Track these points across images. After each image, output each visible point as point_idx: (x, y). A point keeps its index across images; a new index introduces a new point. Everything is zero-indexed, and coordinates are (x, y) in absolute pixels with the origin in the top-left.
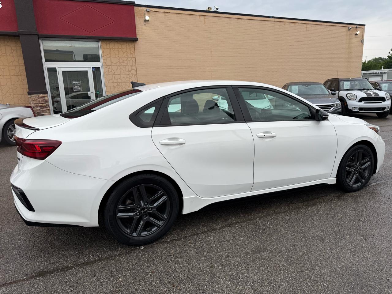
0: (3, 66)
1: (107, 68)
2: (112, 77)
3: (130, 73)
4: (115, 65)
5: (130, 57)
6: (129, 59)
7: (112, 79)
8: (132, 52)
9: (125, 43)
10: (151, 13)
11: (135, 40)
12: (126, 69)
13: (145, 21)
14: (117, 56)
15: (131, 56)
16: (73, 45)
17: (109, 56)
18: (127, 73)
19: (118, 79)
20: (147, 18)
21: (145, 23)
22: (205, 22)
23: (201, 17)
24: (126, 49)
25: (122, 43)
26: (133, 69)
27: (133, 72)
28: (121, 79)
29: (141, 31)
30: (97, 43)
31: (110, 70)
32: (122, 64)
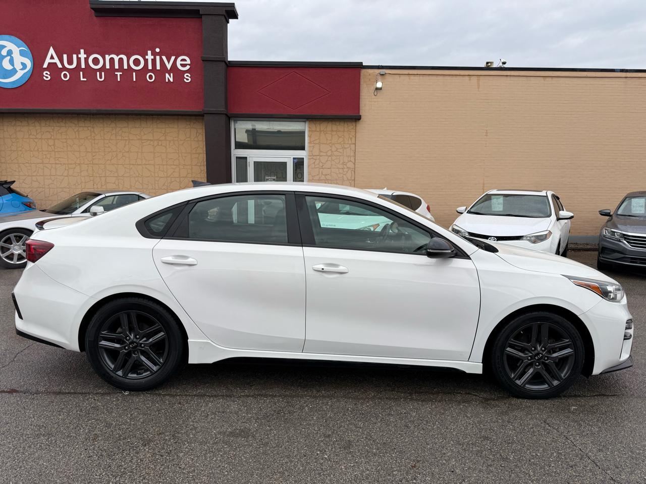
0: (185, 153)
1: (312, 158)
2: (319, 172)
3: (345, 167)
4: (325, 154)
5: (348, 144)
6: (346, 146)
7: (318, 175)
8: (351, 137)
9: (342, 124)
10: (387, 77)
11: (357, 118)
12: (340, 161)
13: (377, 89)
14: (329, 142)
15: (350, 142)
16: (271, 127)
17: (317, 142)
18: (341, 166)
19: (326, 175)
20: (379, 85)
21: (376, 92)
22: (479, 86)
23: (472, 78)
24: (344, 131)
25: (338, 123)
26: (350, 161)
27: (350, 165)
28: (331, 176)
29: (368, 104)
30: (304, 123)
31: (317, 162)
32: (335, 153)
